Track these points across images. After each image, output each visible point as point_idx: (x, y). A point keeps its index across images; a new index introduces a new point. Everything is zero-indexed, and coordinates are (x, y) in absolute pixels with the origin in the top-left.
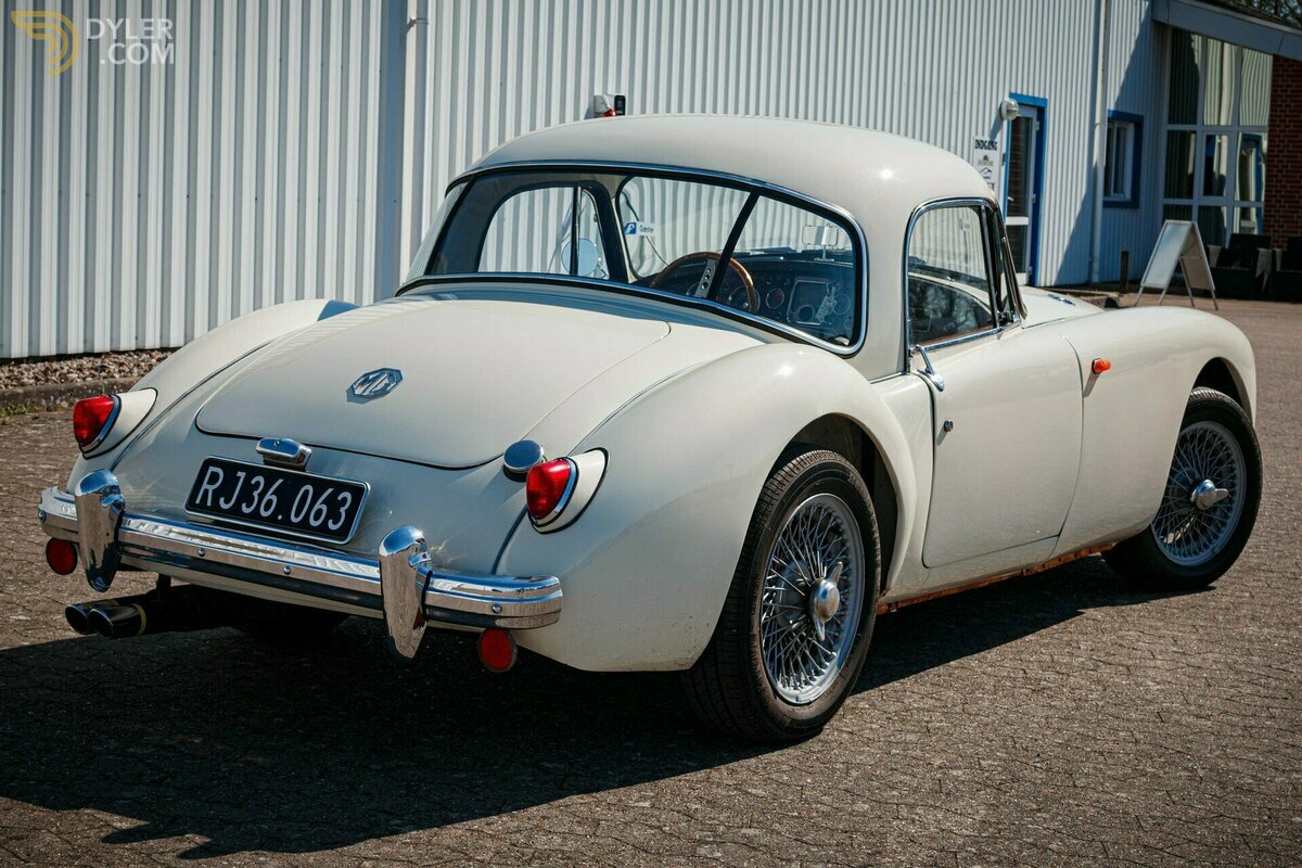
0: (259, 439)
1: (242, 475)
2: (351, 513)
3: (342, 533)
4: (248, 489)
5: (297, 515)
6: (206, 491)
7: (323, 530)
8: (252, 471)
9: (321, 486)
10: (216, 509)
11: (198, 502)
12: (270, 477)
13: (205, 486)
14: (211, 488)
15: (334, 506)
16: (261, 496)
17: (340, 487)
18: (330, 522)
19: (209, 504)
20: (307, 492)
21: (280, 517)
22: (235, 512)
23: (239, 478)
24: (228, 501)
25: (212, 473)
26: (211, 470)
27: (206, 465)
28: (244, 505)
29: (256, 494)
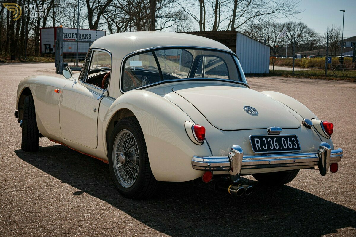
2: (297, 142)
3: (298, 148)
4: (269, 143)
5: (285, 147)
6: (258, 146)
7: (293, 149)
8: (267, 138)
9: (286, 137)
10: (263, 150)
11: (257, 149)
12: (272, 138)
13: (257, 144)
14: (259, 144)
15: (292, 142)
16: (273, 143)
17: (291, 137)
18: (294, 146)
19: (261, 149)
20: (283, 140)
21: (281, 148)
22: (269, 149)
23: (264, 140)
24: (265, 147)
25: (256, 140)
26: (255, 139)
27: (252, 138)
28: (270, 147)
29: (271, 143)
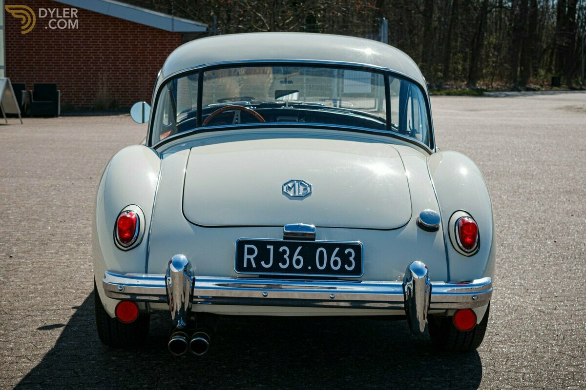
0: (283, 226)
1: (271, 247)
2: (358, 259)
3: (358, 271)
4: (279, 255)
5: (321, 265)
6: (249, 260)
7: (343, 271)
8: (277, 244)
9: (330, 247)
10: (260, 268)
11: (245, 265)
12: (293, 247)
13: (246, 256)
14: (252, 257)
15: (345, 260)
16: (291, 257)
17: (343, 246)
18: (346, 266)
19: (254, 266)
20: (321, 251)
21: (310, 268)
22: (275, 268)
23: (270, 249)
24: (267, 263)
25: (248, 248)
26: (246, 246)
27: (241, 244)
28: (280, 264)
29: (286, 256)
